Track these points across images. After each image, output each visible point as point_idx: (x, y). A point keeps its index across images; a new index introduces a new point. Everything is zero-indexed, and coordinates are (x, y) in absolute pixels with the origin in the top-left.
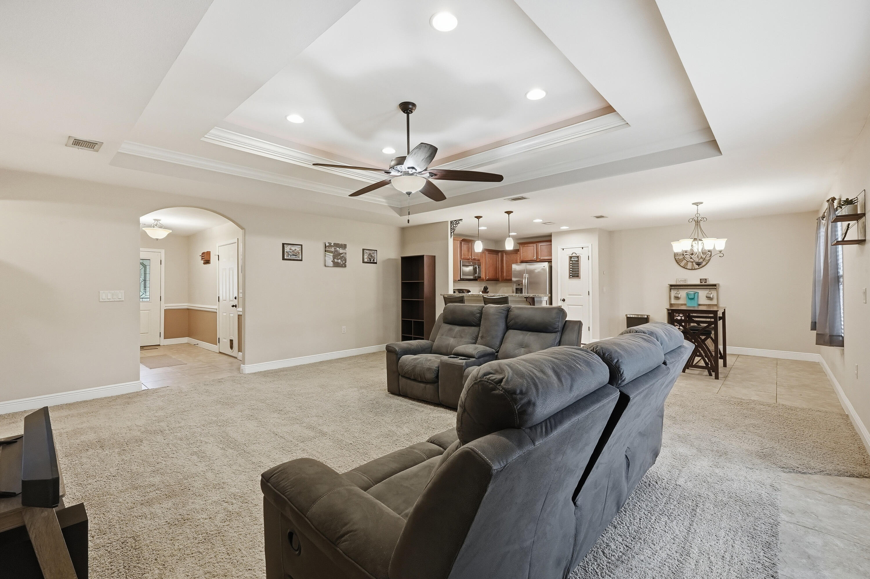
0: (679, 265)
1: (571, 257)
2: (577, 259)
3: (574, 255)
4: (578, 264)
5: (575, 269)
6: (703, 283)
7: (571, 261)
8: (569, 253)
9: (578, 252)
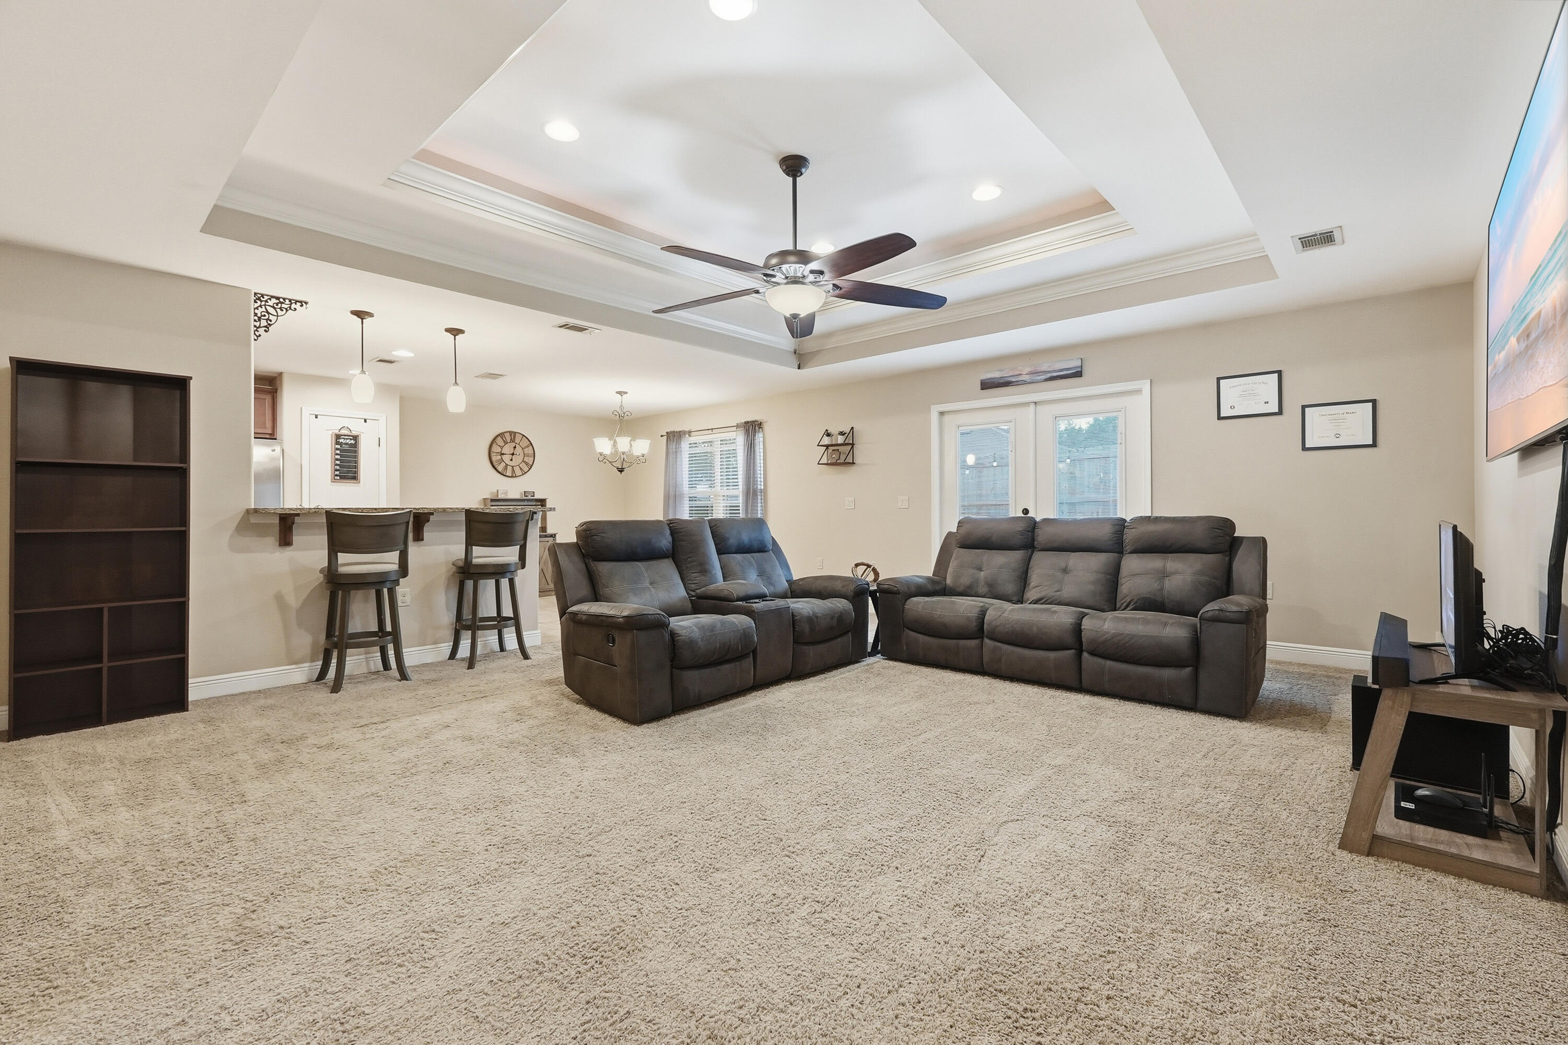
0: (496, 469)
1: (338, 437)
2: (353, 442)
3: (346, 432)
4: (356, 452)
5: (349, 462)
6: (530, 497)
7: (337, 443)
8: (335, 426)
9: (356, 427)
